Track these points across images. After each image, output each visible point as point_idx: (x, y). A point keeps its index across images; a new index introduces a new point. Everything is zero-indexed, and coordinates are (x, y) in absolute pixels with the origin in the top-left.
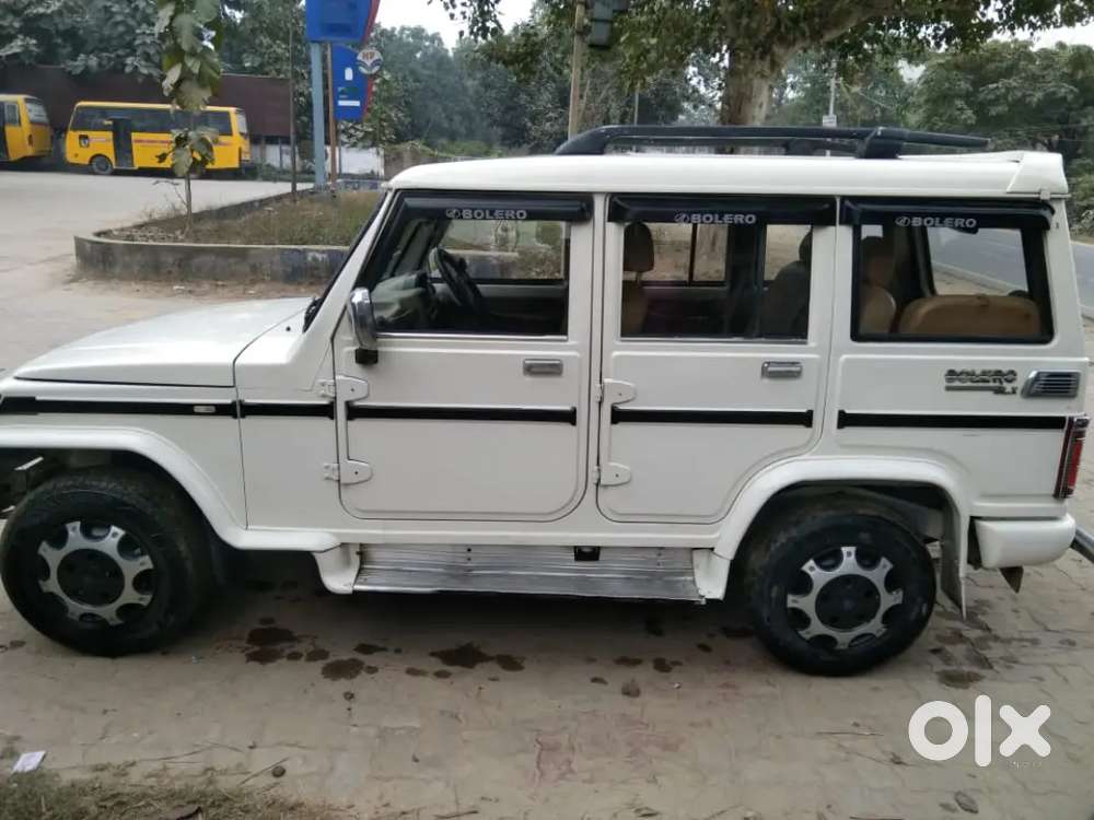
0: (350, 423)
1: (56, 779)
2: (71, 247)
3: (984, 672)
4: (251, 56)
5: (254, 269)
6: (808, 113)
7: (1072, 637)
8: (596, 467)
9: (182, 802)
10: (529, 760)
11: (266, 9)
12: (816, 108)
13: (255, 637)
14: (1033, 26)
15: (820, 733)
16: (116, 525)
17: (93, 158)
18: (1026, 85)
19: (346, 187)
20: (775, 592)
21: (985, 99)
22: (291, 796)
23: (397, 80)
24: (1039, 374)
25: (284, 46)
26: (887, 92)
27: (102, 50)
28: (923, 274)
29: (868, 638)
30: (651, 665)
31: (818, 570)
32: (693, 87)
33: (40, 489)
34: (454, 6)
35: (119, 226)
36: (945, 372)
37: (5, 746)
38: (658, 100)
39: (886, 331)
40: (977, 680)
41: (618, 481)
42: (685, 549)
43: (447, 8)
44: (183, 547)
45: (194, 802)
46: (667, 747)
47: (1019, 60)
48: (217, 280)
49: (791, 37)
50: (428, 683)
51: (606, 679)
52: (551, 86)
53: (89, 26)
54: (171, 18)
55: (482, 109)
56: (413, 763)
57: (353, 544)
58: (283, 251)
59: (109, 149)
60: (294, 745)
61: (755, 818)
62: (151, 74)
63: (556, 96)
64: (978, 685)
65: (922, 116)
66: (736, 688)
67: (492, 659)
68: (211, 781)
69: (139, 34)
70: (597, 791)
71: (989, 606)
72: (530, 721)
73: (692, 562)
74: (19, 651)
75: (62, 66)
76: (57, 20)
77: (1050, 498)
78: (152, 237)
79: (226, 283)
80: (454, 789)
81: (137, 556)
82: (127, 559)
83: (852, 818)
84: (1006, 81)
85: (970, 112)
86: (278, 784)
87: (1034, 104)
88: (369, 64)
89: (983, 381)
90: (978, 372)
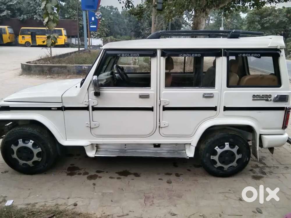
0: (93, 112)
1: (16, 207)
2: (20, 66)
3: (264, 176)
4: (67, 15)
5: (69, 71)
6: (216, 27)
7: (288, 166)
8: (159, 122)
9: (50, 213)
10: (142, 201)
11: (71, 1)
12: (218, 25)
13: (69, 169)
14: (276, 2)
15: (220, 193)
16: (31, 140)
17: (26, 42)
18: (274, 18)
19: (93, 49)
20: (208, 155)
21: (263, 22)
22: (79, 211)
23: (106, 20)
24: (277, 95)
25: (76, 12)
26: (237, 21)
27: (27, 14)
28: (246, 69)
29: (232, 167)
30: (175, 175)
31: (219, 149)
32: (185, 20)
33: (11, 130)
35: (33, 60)
36: (252, 95)
37: (3, 199)
38: (176, 24)
39: (236, 85)
41: (165, 126)
42: (183, 144)
44: (49, 146)
45: (53, 213)
46: (179, 197)
47: (272, 12)
48: (59, 74)
49: (211, 6)
50: (115, 180)
51: (163, 179)
52: (147, 21)
53: (24, 7)
54: (46, 5)
55: (129, 28)
56: (111, 202)
57: (95, 144)
58: (76, 66)
59: (30, 40)
60: (79, 198)
61: (202, 216)
62: (41, 20)
63: (148, 23)
64: (262, 179)
65: (246, 27)
66: (197, 181)
67: (132, 174)
68: (57, 208)
69: (37, 9)
70: (160, 209)
71: (265, 158)
72: (142, 190)
73: (185, 147)
74: (7, 173)
75: (17, 18)
76: (16, 6)
77: (281, 129)
78: (41, 63)
79: (62, 75)
80: (122, 209)
81: (37, 148)
82: (35, 149)
83: (228, 215)
84: (269, 17)
85: (259, 26)
86: (75, 208)
87: (276, 24)
88: (98, 16)
89: (263, 98)
90: (261, 95)
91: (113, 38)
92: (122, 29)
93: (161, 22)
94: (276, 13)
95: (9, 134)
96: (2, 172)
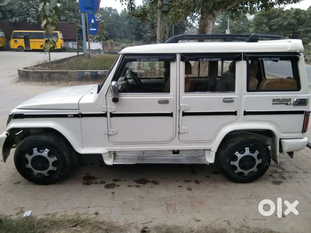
0: (111, 118)
1: (36, 218)
2: (17, 73)
3: (284, 181)
4: (63, 16)
5: (70, 77)
6: (222, 29)
7: (306, 170)
8: (178, 128)
9: (72, 222)
10: (164, 208)
11: (67, 2)
12: (224, 28)
13: (84, 178)
14: (285, 3)
15: (241, 198)
16: (47, 148)
17: (18, 47)
18: (283, 20)
19: (92, 53)
20: (228, 160)
21: (271, 24)
22: (101, 220)
23: (105, 22)
24: (297, 99)
25: (72, 13)
26: (244, 23)
27: (20, 16)
28: (262, 73)
29: (252, 172)
30: (194, 182)
31: (239, 154)
32: (189, 23)
33: (25, 139)
34: (123, 1)
35: (30, 66)
36: (272, 99)
37: (20, 210)
38: (180, 26)
39: (255, 89)
40: (282, 183)
41: (185, 132)
42: (202, 150)
43: (121, 2)
44: (65, 154)
45: (75, 222)
46: (201, 203)
47: (280, 13)
48: (59, 80)
49: (218, 8)
50: (134, 189)
51: (183, 186)
52: (149, 23)
53: (16, 9)
54: (43, 6)
55: (129, 30)
56: (133, 210)
57: (112, 151)
58: (78, 72)
59: (23, 44)
60: (100, 207)
61: (227, 221)
62: (34, 22)
63: (151, 26)
64: (282, 184)
65: (254, 29)
66: (218, 187)
67: (150, 182)
68: (79, 217)
69: (31, 11)
70: (183, 215)
71: (284, 163)
72: (163, 198)
73: (205, 153)
74: (19, 185)
75: (8, 21)
76: (7, 7)
77: (301, 133)
78: (39, 69)
79: (62, 81)
80: (145, 216)
81: (53, 157)
82: (50, 158)
83: (253, 220)
84: (277, 19)
85: (267, 28)
86: (97, 217)
87: (285, 25)
88: (98, 18)
89: (282, 101)
90: (281, 99)
91: (113, 41)
92: (121, 32)
93: (164, 24)
94: (284, 15)
95: (23, 142)
96: (15, 183)
